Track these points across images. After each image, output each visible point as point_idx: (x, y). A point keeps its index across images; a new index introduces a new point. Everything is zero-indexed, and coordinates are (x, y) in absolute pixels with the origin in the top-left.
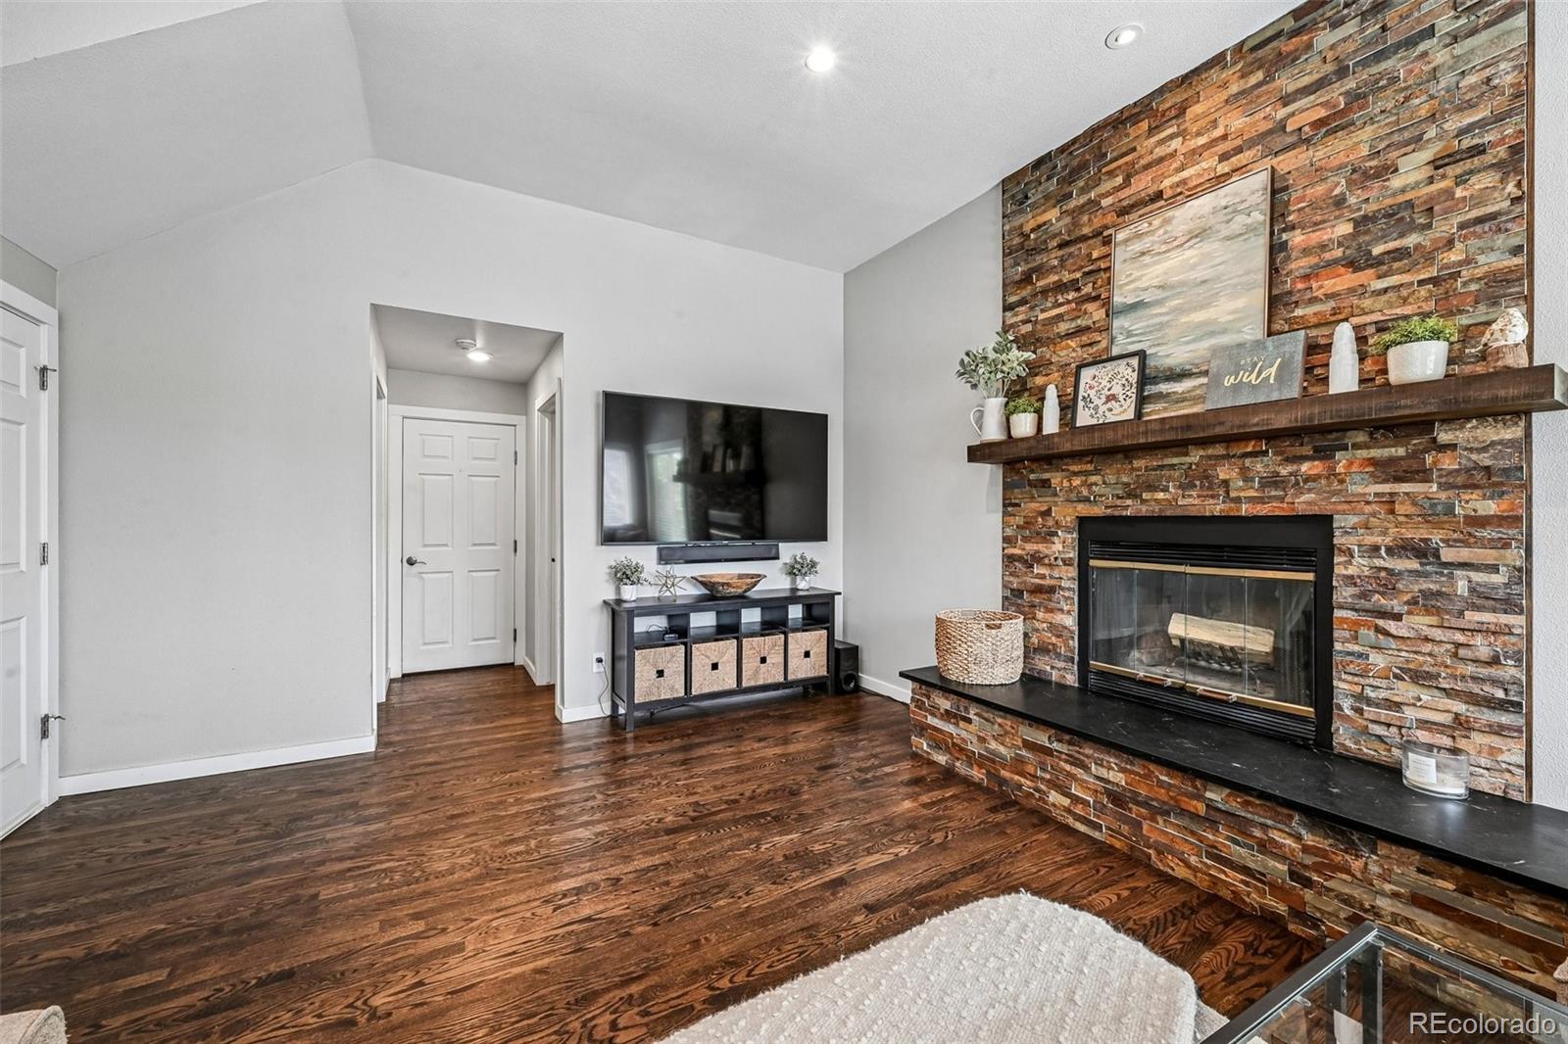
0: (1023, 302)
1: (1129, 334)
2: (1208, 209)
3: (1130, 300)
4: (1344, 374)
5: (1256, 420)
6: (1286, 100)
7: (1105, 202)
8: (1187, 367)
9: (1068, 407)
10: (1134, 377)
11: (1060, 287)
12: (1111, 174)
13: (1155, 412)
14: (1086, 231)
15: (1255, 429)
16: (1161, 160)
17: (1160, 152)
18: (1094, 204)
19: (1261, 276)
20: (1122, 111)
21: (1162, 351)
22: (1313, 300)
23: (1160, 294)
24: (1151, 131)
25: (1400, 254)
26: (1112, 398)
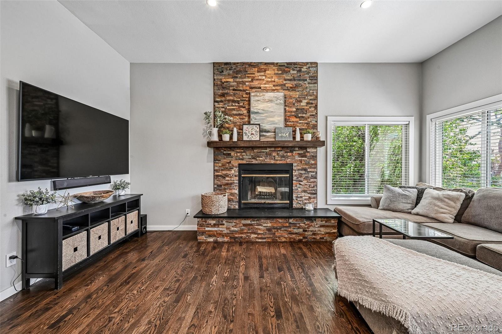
0: (221, 101)
1: (255, 119)
2: (272, 96)
3: (256, 111)
4: (298, 138)
5: (286, 144)
6: (285, 80)
7: (247, 84)
8: (270, 130)
9: (240, 135)
10: (258, 130)
11: (234, 101)
12: (248, 77)
13: (263, 139)
14: (241, 88)
15: (286, 146)
16: (260, 80)
17: (260, 77)
18: (244, 83)
19: (283, 114)
20: (251, 63)
21: (264, 125)
22: (290, 122)
23: (263, 112)
24: (258, 72)
25: (303, 117)
26: (252, 134)
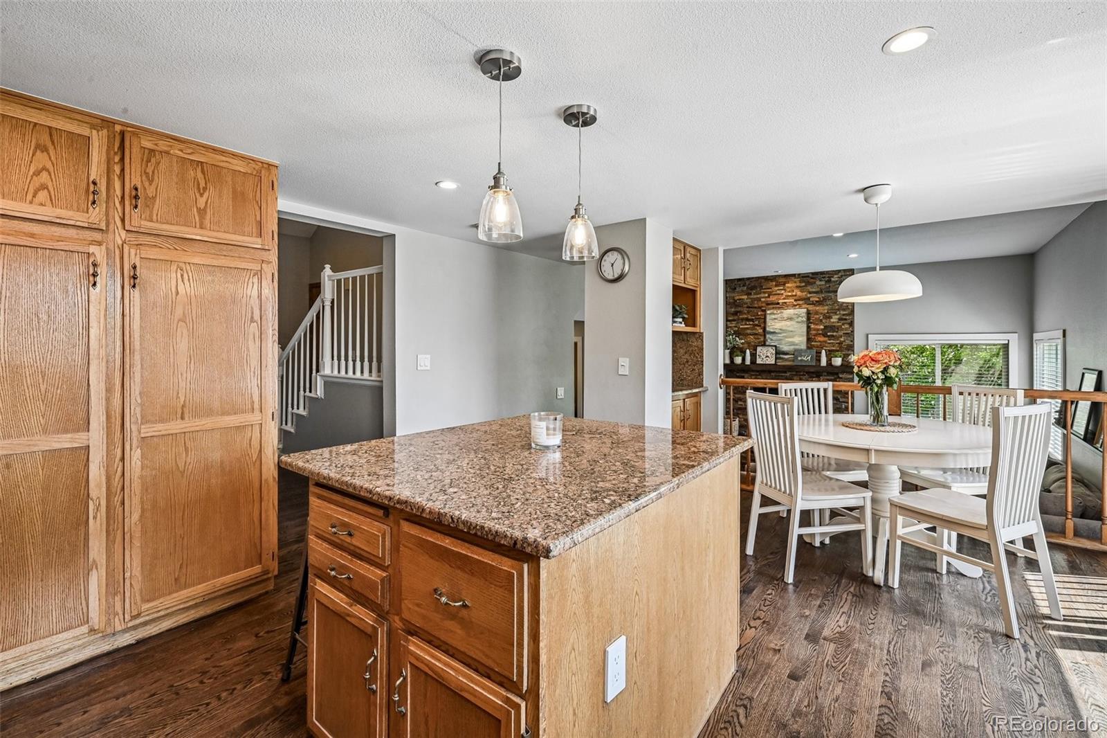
0: (734, 320)
1: (772, 340)
2: (792, 313)
3: (772, 331)
4: (824, 362)
5: (806, 369)
6: (810, 293)
7: (763, 300)
8: (788, 352)
9: (753, 356)
10: (774, 352)
11: (747, 320)
12: (765, 293)
13: (780, 363)
14: (756, 306)
16: (779, 294)
17: (778, 292)
18: (759, 299)
19: (805, 334)
20: (768, 276)
21: (781, 346)
22: (816, 342)
23: (780, 331)
24: (776, 286)
25: (833, 336)
26: (767, 356)
